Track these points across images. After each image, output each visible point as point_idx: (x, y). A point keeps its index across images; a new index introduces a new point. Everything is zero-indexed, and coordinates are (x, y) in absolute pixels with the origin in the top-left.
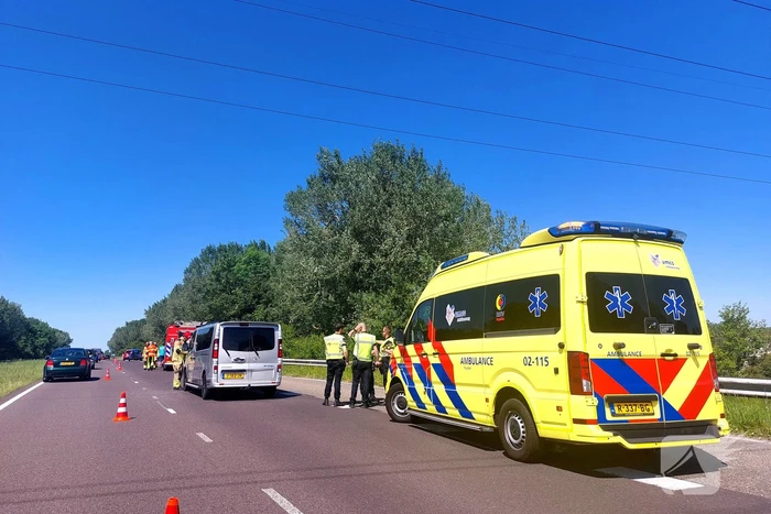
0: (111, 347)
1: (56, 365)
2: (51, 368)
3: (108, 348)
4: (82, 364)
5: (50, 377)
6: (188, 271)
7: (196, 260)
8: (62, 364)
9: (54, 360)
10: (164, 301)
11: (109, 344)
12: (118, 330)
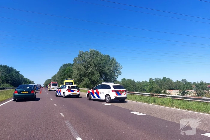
0: (44, 85)
1: (19, 93)
2: (17, 94)
3: (43, 86)
4: (32, 93)
5: (17, 99)
6: (59, 69)
7: (61, 67)
8: (22, 92)
9: (18, 90)
10: (56, 75)
11: (44, 84)
12: (46, 81)
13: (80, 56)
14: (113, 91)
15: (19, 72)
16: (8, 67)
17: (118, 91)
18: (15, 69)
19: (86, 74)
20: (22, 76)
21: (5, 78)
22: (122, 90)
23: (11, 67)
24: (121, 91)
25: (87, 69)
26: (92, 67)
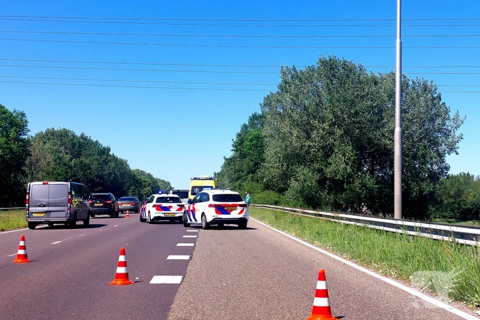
13: (284, 87)
14: (210, 206)
15: (109, 150)
16: (74, 136)
17: (220, 205)
18: (97, 141)
19: (307, 153)
20: (122, 164)
21: (67, 173)
22: (230, 203)
23: (82, 135)
24: (228, 206)
25: (309, 137)
26: (326, 125)
